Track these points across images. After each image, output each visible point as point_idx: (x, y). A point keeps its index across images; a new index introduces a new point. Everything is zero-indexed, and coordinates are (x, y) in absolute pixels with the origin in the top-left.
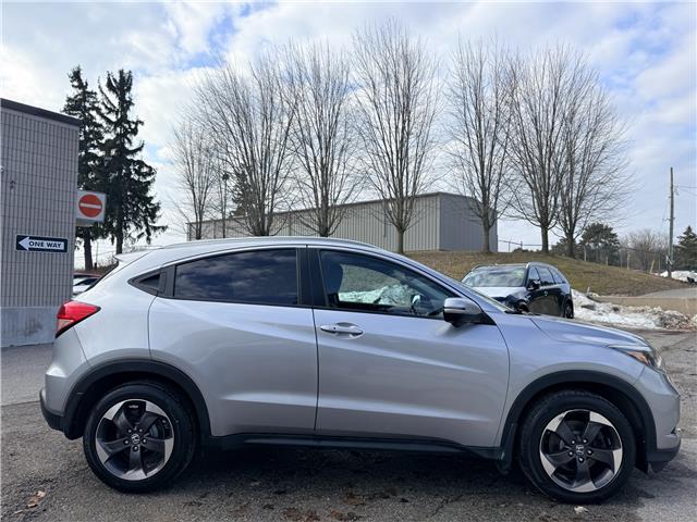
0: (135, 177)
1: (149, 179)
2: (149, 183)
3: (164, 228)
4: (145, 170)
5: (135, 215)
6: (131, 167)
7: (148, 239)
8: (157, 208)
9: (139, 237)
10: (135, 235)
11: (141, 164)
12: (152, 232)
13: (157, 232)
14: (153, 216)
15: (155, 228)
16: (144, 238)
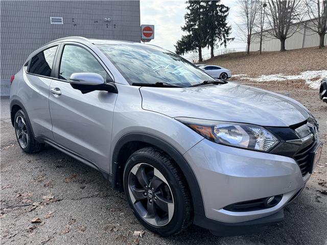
0: (220, 14)
1: (226, 14)
2: (226, 16)
3: (233, 39)
4: (224, 9)
5: (219, 34)
6: (218, 9)
7: (225, 45)
8: (229, 29)
9: (221, 44)
10: (219, 44)
11: (222, 6)
12: (227, 41)
13: (230, 41)
14: (227, 33)
15: (228, 39)
16: (223, 45)
